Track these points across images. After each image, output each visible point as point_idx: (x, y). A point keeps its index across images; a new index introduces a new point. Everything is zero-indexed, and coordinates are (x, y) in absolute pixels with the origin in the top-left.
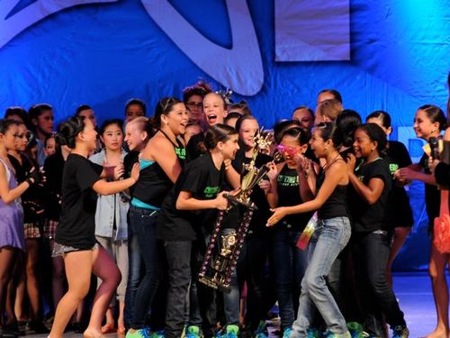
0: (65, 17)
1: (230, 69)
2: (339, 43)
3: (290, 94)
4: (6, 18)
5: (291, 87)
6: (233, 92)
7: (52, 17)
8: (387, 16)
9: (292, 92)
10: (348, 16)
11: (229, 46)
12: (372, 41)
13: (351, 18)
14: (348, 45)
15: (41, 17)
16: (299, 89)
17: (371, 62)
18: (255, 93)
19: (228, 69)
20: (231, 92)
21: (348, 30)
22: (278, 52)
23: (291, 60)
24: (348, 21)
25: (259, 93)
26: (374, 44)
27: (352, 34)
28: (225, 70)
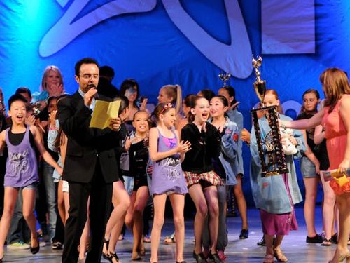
0: (113, 23)
1: (230, 59)
2: (307, 41)
3: (272, 77)
4: (71, 23)
5: (273, 72)
6: (231, 76)
7: (103, 22)
8: (342, 21)
9: (274, 76)
10: (314, 21)
11: (229, 43)
12: (331, 39)
13: (316, 23)
14: (314, 42)
15: (96, 22)
16: (278, 74)
17: (330, 55)
18: (247, 76)
19: (228, 59)
20: (229, 75)
21: (313, 32)
22: (264, 47)
23: (273, 53)
24: (314, 25)
25: (250, 77)
26: (332, 41)
27: (317, 35)
28: (226, 60)
